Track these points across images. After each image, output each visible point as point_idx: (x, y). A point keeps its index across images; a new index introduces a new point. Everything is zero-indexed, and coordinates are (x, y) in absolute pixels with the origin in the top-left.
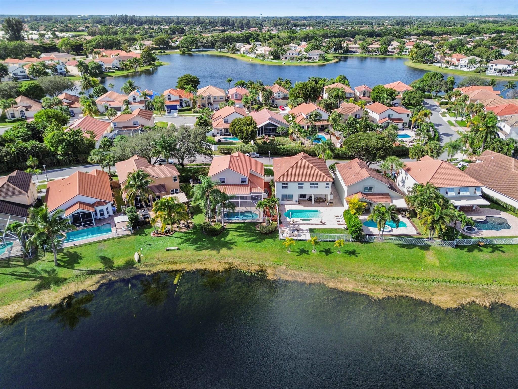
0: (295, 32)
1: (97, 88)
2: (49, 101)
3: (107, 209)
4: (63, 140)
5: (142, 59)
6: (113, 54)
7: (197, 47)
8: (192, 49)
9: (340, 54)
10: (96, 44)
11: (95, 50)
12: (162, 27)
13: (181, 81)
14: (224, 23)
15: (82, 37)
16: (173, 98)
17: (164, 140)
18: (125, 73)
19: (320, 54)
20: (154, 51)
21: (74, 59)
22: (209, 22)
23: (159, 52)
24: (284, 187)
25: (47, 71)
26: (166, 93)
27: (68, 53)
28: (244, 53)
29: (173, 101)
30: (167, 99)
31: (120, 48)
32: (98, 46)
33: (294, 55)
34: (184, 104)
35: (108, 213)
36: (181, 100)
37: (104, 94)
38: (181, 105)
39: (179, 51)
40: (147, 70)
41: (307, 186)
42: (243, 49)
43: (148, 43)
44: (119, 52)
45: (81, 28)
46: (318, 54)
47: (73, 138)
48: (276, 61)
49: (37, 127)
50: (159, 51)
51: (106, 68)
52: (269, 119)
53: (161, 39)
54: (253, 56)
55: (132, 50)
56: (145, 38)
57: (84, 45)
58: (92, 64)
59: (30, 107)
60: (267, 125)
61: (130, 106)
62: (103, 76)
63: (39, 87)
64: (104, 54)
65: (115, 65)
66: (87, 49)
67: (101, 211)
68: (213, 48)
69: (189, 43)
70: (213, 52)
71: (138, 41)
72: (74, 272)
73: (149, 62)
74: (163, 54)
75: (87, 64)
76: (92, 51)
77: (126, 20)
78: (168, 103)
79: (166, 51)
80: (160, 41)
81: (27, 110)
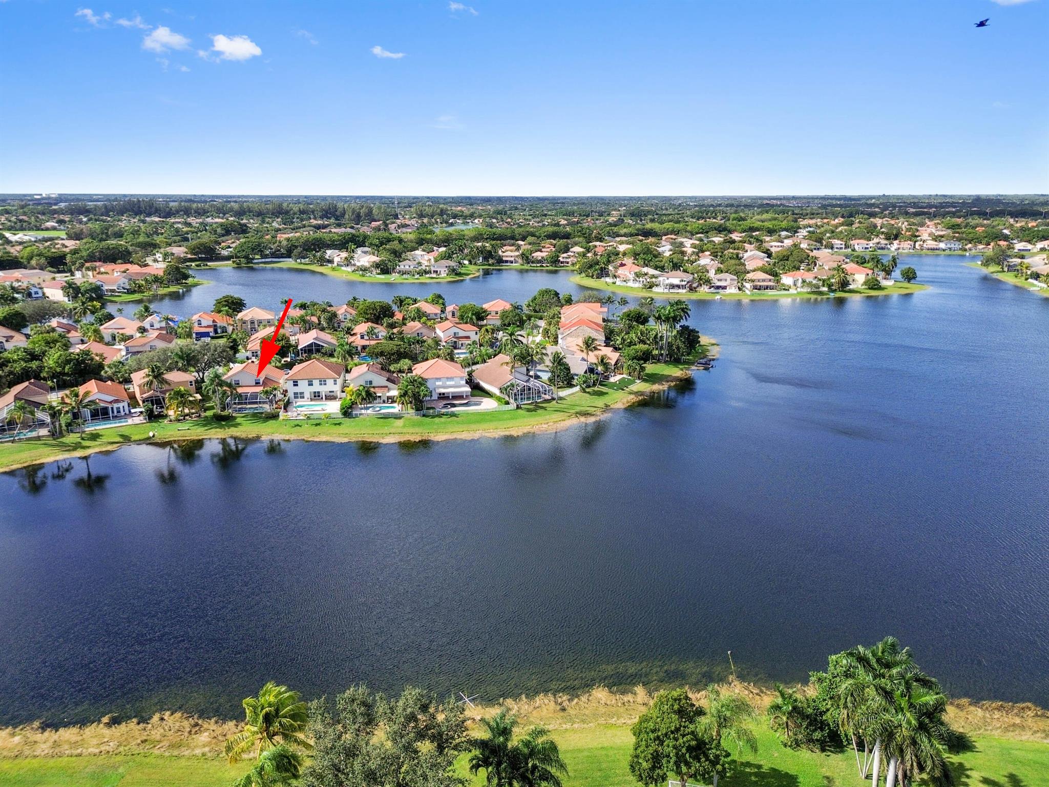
0: (432, 232)
1: (100, 314)
2: (39, 329)
3: (123, 407)
4: (71, 360)
5: (165, 277)
6: (118, 270)
7: (264, 256)
8: (254, 259)
9: (489, 265)
10: (89, 255)
11: (87, 265)
12: (209, 220)
13: (220, 303)
14: (327, 212)
15: (56, 241)
16: (204, 323)
17: (182, 352)
18: (137, 296)
19: (449, 266)
20: (188, 264)
21: (54, 279)
22: (300, 211)
23: (197, 266)
24: (295, 385)
25: (16, 295)
26: (195, 318)
27: (42, 269)
28: (338, 265)
29: (204, 327)
30: (196, 324)
31: (129, 260)
32: (91, 258)
33: (412, 267)
34: (219, 331)
35: (124, 411)
36: (215, 326)
37: (110, 321)
38: (216, 331)
39: (231, 262)
40: (174, 292)
41: (316, 383)
42: (336, 260)
43: (179, 251)
44: (129, 266)
45: (50, 224)
46: (446, 267)
47: (82, 357)
48: (382, 277)
49: (35, 352)
50: (197, 263)
51: (107, 290)
52: (314, 339)
53: (201, 244)
54: (349, 269)
55: (150, 263)
56: (175, 242)
57: (68, 257)
58: (86, 285)
59: (12, 337)
60: (311, 345)
61: (145, 334)
62: (102, 301)
63: (20, 314)
64: (102, 270)
65: (122, 285)
66: (74, 263)
67: (118, 409)
68: (290, 257)
69: (249, 251)
70: (289, 263)
71: (160, 248)
72: (96, 443)
73: (177, 280)
74: (203, 267)
75: (79, 284)
76: (82, 266)
77: (139, 207)
78: (197, 329)
79: (209, 264)
80: (199, 248)
81: (7, 341)
